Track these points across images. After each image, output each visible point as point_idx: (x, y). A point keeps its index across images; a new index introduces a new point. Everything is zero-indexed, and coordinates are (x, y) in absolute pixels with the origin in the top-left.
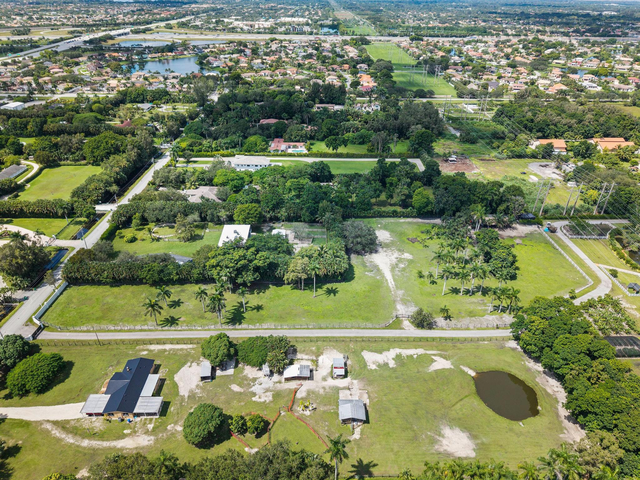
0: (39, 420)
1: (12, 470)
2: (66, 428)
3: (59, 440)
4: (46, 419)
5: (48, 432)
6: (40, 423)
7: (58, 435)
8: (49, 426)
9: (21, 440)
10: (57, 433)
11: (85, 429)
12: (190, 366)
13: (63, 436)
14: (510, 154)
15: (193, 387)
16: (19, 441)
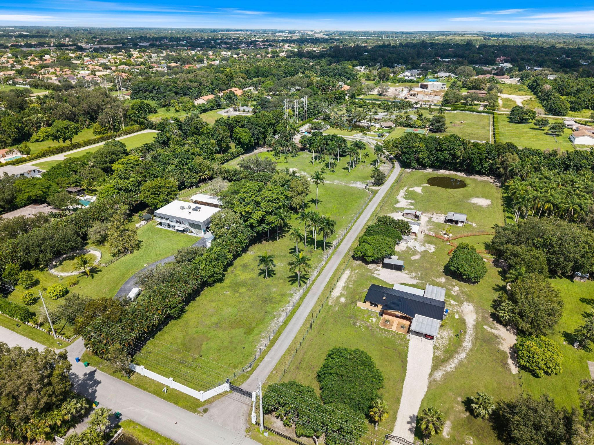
0: (427, 383)
1: (499, 404)
2: (444, 359)
3: (461, 364)
4: (428, 376)
5: (447, 375)
6: (432, 383)
7: (453, 366)
8: (439, 375)
9: (455, 398)
10: (450, 367)
11: (449, 344)
12: (379, 275)
13: (456, 361)
14: (200, 110)
15: (408, 276)
16: (458, 401)
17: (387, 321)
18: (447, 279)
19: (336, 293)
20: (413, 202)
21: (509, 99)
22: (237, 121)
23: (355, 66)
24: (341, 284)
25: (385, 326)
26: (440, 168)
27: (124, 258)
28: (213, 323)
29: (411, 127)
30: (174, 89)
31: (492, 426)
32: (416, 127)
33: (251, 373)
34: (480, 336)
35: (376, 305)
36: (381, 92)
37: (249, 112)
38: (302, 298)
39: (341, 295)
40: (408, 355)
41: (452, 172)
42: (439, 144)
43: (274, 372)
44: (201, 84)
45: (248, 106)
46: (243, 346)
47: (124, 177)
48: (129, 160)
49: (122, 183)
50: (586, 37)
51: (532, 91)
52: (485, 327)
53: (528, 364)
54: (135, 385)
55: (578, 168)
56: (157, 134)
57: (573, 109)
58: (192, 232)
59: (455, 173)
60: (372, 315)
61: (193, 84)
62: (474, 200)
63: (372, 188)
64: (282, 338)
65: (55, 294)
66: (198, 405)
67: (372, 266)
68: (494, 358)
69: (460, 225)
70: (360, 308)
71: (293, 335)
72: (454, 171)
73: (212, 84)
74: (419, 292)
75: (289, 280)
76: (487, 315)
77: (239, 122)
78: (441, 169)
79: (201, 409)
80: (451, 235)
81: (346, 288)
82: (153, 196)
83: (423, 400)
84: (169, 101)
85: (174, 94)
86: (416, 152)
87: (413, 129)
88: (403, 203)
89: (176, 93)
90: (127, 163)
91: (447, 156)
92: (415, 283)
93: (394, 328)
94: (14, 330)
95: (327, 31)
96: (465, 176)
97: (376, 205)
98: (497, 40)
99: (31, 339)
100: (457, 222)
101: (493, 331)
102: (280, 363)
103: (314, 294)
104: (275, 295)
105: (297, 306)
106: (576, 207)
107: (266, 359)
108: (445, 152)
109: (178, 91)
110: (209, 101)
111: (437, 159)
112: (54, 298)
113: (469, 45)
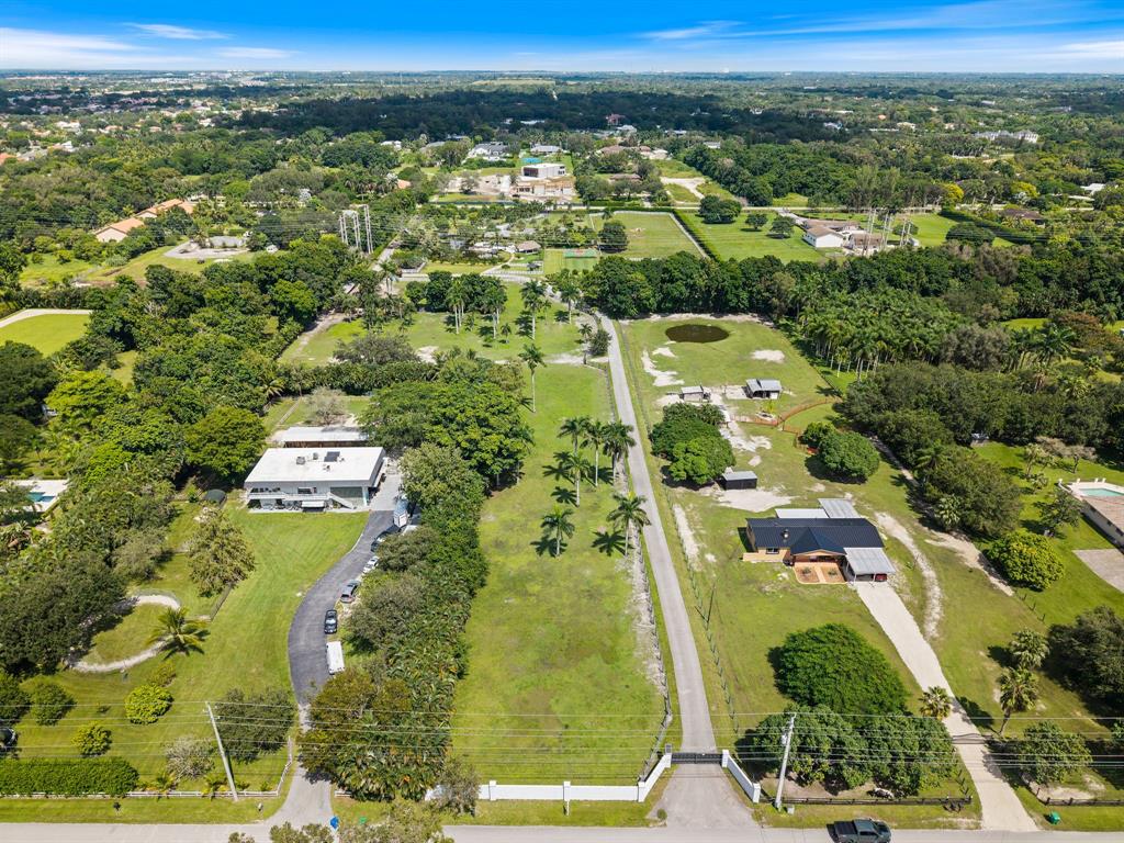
0: (929, 646)
2: (920, 603)
3: (943, 603)
4: (921, 636)
5: (941, 624)
6: (933, 642)
7: (937, 609)
8: (931, 628)
9: (977, 654)
10: (935, 611)
11: (908, 579)
12: (729, 502)
13: (935, 602)
14: (124, 253)
15: (770, 493)
16: (982, 657)
17: (804, 572)
18: (824, 484)
19: (691, 548)
20: (675, 373)
21: (675, 185)
22: (267, 269)
23: (377, 140)
24: (686, 533)
25: (807, 579)
26: (672, 311)
27: (234, 593)
28: (535, 662)
29: (568, 246)
30: (34, 213)
31: (1046, 676)
32: (577, 247)
33: (677, 722)
34: (934, 557)
35: (776, 550)
36: (466, 188)
37: (235, 247)
38: (648, 571)
39: (702, 552)
40: (872, 612)
41: (691, 315)
42: (666, 271)
43: (714, 708)
44: (88, 196)
45: (222, 234)
46: (624, 683)
47: (134, 420)
48: (86, 381)
49: (134, 435)
50: (699, 78)
51: (699, 170)
52: (928, 541)
53: (1026, 576)
54: (498, 823)
55: (871, 283)
56: (92, 317)
57: (777, 194)
58: (342, 506)
59: (697, 316)
60: (776, 569)
61: (70, 198)
62: (760, 355)
63: (592, 360)
64: (675, 648)
65: (152, 710)
66: (640, 811)
67: (707, 491)
68: (973, 581)
69: (774, 396)
70: (749, 563)
71: (689, 638)
72: (695, 311)
73: (112, 195)
74: (819, 514)
75: (597, 549)
76: (917, 524)
77: (273, 269)
78: (673, 313)
79: (652, 815)
80: (774, 416)
81: (697, 536)
82: (225, 449)
83: (943, 672)
84: (31, 239)
85: (36, 224)
86: (632, 289)
87: (573, 250)
88: (663, 379)
89: (38, 219)
90: (84, 390)
91: (683, 289)
92: (789, 502)
93: (823, 580)
94: (111, 820)
95: (257, 73)
96: (713, 318)
97: (626, 389)
98: (579, 84)
99: (176, 822)
100: (768, 393)
101: (941, 544)
102: (709, 691)
103: (662, 561)
104: (599, 582)
105: (651, 587)
106: (918, 340)
107: (683, 692)
108: (679, 283)
109: (45, 215)
110: (134, 233)
111: (667, 296)
112: (151, 719)
113: (542, 94)
